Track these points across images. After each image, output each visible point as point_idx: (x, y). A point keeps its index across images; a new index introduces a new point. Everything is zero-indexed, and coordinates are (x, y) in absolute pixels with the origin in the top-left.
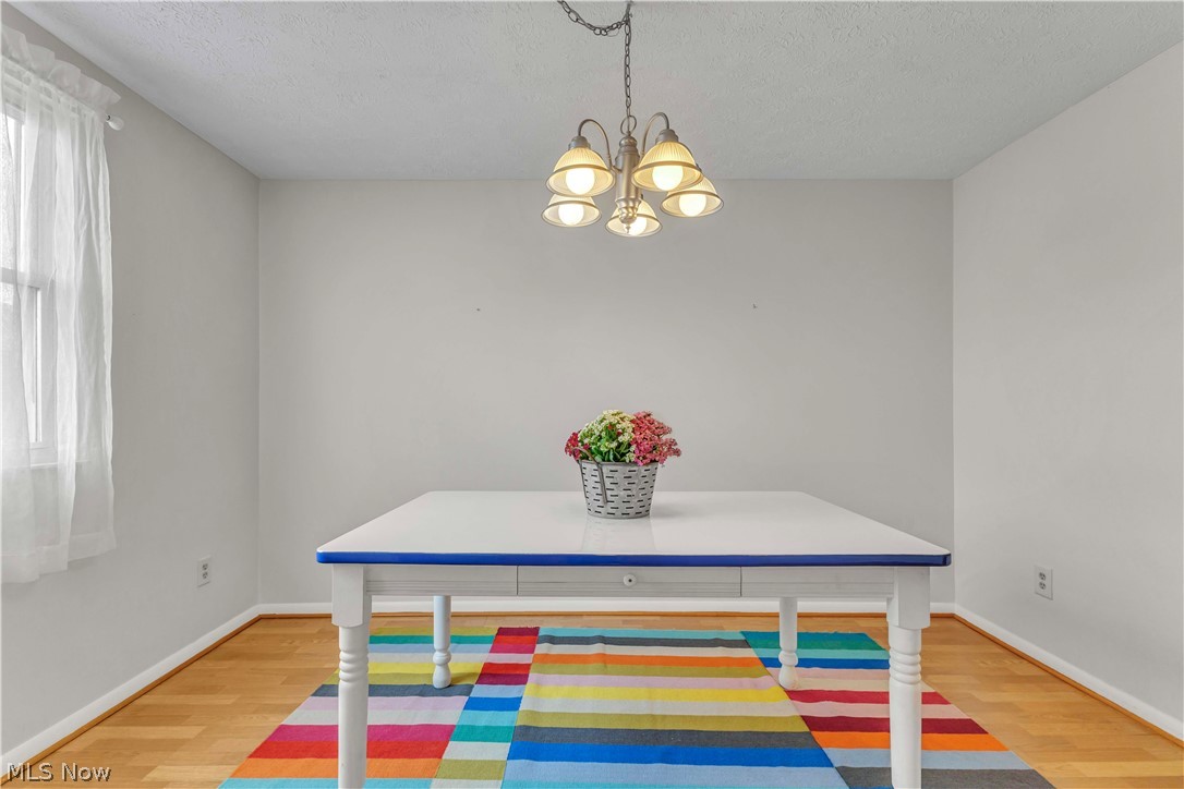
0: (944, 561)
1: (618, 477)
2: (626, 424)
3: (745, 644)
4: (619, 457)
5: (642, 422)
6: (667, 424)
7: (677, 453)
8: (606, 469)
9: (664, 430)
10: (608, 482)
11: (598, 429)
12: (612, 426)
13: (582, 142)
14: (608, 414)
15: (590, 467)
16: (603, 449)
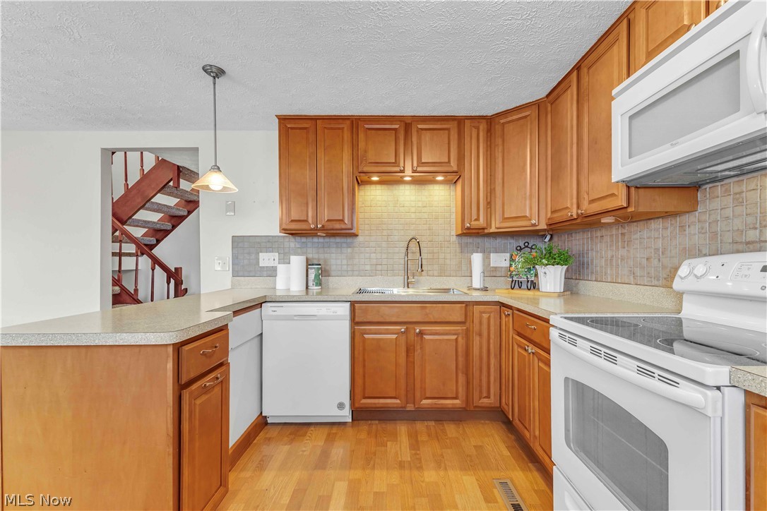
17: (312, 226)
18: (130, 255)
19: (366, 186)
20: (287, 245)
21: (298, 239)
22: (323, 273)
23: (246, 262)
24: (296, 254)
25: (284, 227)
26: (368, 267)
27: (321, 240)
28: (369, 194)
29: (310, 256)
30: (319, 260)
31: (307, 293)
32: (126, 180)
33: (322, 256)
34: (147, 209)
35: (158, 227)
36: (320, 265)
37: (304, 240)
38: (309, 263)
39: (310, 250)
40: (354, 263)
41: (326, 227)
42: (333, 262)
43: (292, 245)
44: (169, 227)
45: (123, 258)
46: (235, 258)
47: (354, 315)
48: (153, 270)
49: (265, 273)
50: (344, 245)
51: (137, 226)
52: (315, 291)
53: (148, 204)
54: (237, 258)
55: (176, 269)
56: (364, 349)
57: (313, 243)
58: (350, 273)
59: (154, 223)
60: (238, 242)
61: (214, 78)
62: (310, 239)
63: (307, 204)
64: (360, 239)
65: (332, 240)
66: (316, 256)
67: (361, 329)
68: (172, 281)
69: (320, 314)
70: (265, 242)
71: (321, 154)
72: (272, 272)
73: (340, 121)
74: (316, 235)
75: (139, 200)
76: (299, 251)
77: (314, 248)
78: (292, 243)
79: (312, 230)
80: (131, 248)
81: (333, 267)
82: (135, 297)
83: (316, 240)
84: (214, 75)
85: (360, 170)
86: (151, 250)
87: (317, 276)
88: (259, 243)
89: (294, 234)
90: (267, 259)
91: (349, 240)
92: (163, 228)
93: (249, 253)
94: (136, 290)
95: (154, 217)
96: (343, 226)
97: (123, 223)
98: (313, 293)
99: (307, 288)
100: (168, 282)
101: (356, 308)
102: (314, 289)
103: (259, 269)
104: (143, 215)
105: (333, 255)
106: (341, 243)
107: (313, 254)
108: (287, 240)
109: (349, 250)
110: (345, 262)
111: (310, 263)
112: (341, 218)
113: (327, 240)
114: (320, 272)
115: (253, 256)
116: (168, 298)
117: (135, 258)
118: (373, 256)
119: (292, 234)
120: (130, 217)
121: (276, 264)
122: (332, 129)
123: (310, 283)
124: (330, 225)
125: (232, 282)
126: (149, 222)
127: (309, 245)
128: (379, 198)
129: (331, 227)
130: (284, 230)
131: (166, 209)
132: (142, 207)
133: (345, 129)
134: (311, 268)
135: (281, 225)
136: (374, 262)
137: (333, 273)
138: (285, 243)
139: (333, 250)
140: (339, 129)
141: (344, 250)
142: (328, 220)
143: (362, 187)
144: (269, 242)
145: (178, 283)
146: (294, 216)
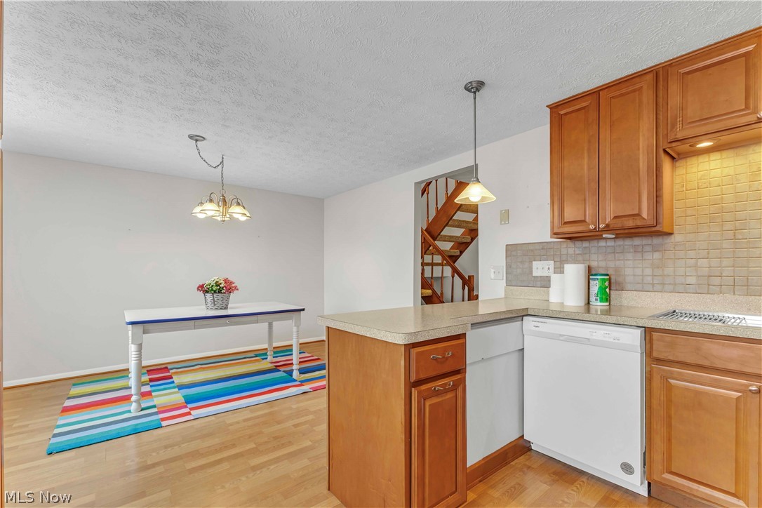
0: (303, 310)
1: (219, 297)
2: (222, 281)
3: (256, 356)
4: (220, 291)
5: (226, 281)
6: (234, 281)
7: (237, 289)
8: (215, 295)
9: (232, 283)
10: (216, 299)
11: (213, 283)
12: (217, 282)
13: (211, 201)
14: (216, 278)
15: (208, 295)
16: (214, 289)
17: (592, 227)
18: (438, 264)
19: (688, 159)
20: (564, 251)
21: (578, 243)
22: (612, 285)
23: (519, 271)
24: (575, 262)
25: (556, 230)
26: (692, 280)
27: (610, 243)
28: (695, 170)
29: (594, 264)
30: (607, 268)
31: (588, 311)
32: (437, 204)
33: (611, 264)
34: (450, 226)
35: (460, 240)
36: (607, 275)
37: (586, 244)
38: (590, 273)
39: (594, 257)
40: (665, 273)
41: (611, 226)
42: (628, 271)
43: (571, 251)
44: (469, 240)
45: (434, 267)
46: (508, 266)
47: (651, 347)
48: (453, 277)
49: (539, 284)
50: (648, 248)
51: (445, 241)
52: (599, 308)
53: (451, 221)
54: (510, 267)
55: (469, 277)
56: (669, 401)
57: (599, 247)
58: (658, 287)
59: (457, 237)
60: (511, 249)
61: (475, 93)
62: (594, 243)
63: (585, 200)
64: (677, 238)
65: (628, 242)
66: (603, 264)
67: (664, 370)
68: (466, 288)
69: (594, 338)
70: (539, 250)
71: (605, 134)
72: (545, 283)
73: (637, 79)
74: (599, 238)
75: (445, 219)
76: (580, 258)
77: (602, 255)
78: (571, 248)
79: (591, 231)
80: (438, 259)
81: (629, 279)
82: (441, 299)
83: (602, 243)
84: (474, 90)
85: (671, 138)
86: (454, 263)
87: (602, 289)
88: (532, 251)
89: (571, 238)
90: (541, 268)
91: (657, 241)
92: (464, 241)
93: (522, 262)
94: (442, 294)
95: (458, 232)
96: (639, 223)
97: (435, 239)
98: (596, 311)
99: (588, 303)
100: (463, 289)
101: (654, 337)
102: (598, 305)
103: (533, 279)
104: (448, 231)
105: (629, 263)
106: (643, 246)
107: (597, 262)
108: (564, 245)
109: (657, 255)
110: (648, 271)
111: (593, 273)
112: (637, 212)
113: (620, 242)
114: (607, 284)
115: (526, 265)
116: (463, 301)
117: (441, 267)
118: (703, 263)
119: (570, 238)
120: (439, 234)
121: (551, 273)
122: (622, 95)
123: (593, 298)
124: (618, 224)
125: (505, 291)
126: (453, 237)
127: (593, 250)
128: (713, 173)
129: (619, 225)
130: (555, 234)
131: (464, 224)
132: (447, 225)
133: (645, 87)
134: (594, 279)
135: (552, 228)
136: (705, 271)
137: (629, 286)
138: (562, 250)
139: (630, 256)
140: (634, 91)
141: (648, 256)
142: (615, 217)
143: (679, 163)
144: (542, 249)
145: (471, 290)
146: (569, 216)
